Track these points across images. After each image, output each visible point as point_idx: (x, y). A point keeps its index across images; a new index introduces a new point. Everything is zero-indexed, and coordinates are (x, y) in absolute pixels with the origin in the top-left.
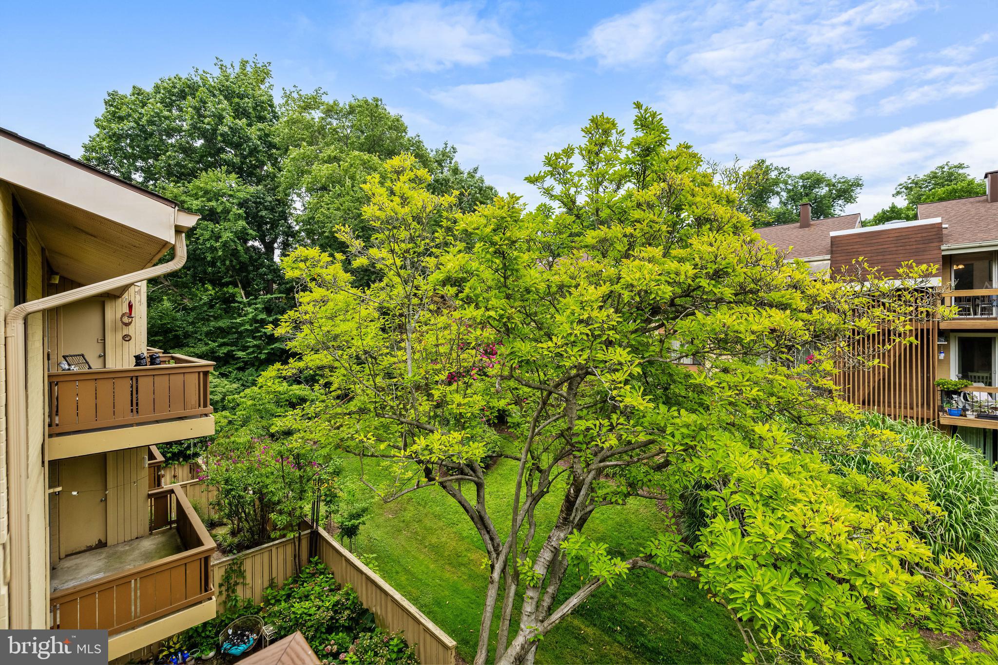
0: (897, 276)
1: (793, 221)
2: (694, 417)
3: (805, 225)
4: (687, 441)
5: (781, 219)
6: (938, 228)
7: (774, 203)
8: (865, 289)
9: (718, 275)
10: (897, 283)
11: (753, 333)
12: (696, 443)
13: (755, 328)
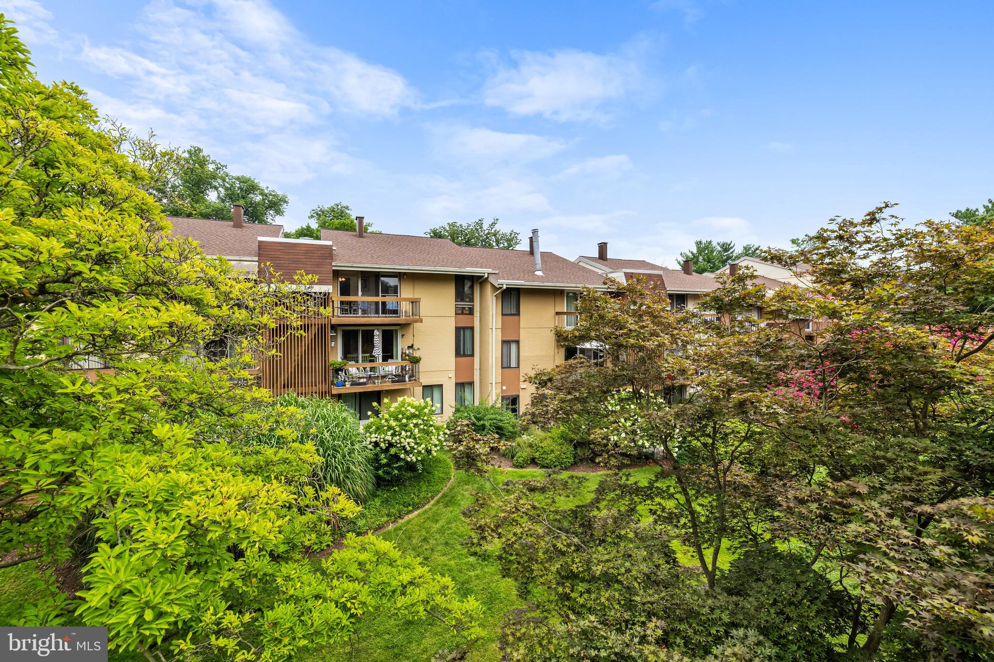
0: (293, 282)
1: (230, 219)
2: (73, 435)
3: (238, 225)
4: (63, 469)
5: (218, 214)
6: (329, 248)
7: (212, 196)
8: (271, 290)
9: (103, 260)
10: (294, 287)
11: (150, 328)
12: (75, 468)
13: (152, 322)
